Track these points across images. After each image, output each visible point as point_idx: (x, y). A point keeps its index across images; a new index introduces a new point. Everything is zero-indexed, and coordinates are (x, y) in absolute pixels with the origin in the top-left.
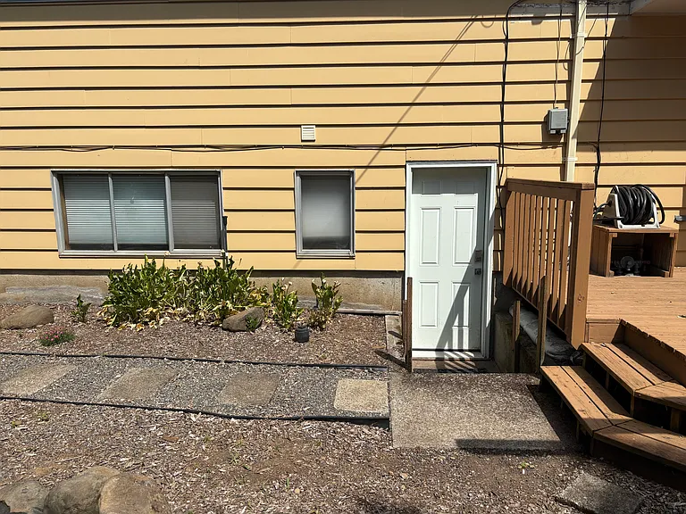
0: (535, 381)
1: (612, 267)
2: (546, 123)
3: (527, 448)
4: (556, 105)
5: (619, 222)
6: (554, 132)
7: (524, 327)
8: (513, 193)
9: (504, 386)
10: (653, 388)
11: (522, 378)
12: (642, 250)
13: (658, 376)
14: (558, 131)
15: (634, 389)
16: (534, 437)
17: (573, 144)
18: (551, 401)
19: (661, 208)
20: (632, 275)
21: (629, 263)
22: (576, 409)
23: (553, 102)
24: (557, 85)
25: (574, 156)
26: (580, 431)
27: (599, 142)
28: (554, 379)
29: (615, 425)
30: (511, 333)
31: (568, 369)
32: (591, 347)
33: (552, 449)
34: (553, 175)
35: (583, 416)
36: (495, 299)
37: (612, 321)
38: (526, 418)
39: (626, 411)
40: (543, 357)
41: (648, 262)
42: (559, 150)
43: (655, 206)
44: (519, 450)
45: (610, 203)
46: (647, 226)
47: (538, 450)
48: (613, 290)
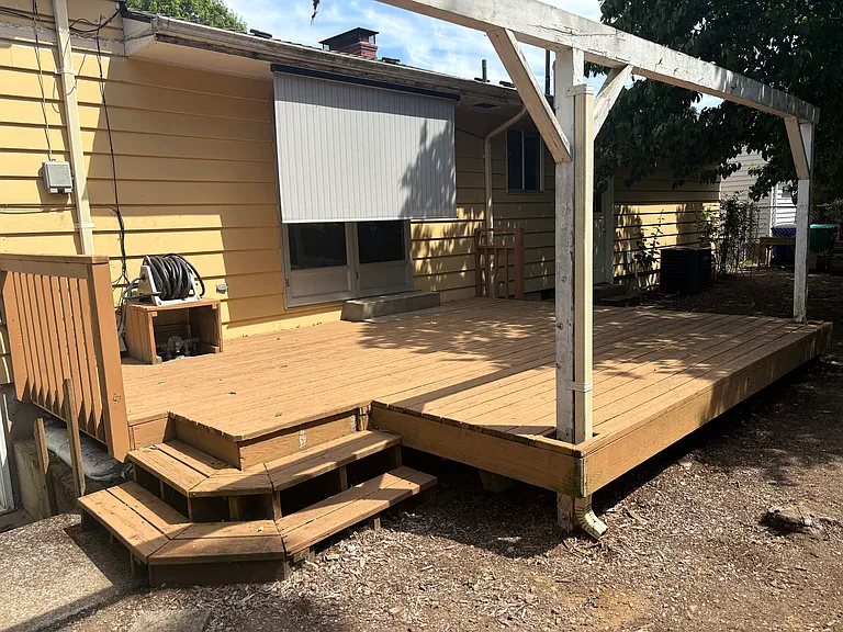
0: (76, 519)
1: (159, 352)
2: (42, 178)
3: (68, 614)
4: (53, 156)
5: (157, 298)
6: (56, 191)
7: (57, 451)
8: (10, 273)
9: (31, 541)
10: (207, 481)
11: (59, 523)
12: (189, 327)
13: (213, 466)
14: (61, 190)
15: (187, 489)
16: (79, 594)
17: (84, 206)
18: (97, 538)
19: (199, 278)
20: (183, 357)
21: (177, 344)
22: (126, 538)
23: (48, 152)
24: (50, 131)
25: (89, 222)
26: (135, 562)
27: (117, 205)
28: (96, 509)
29: (172, 539)
30: (38, 465)
31: (116, 490)
32: (140, 455)
33: (102, 600)
34: (65, 247)
35: (134, 543)
36: (10, 423)
37: (159, 417)
38: (65, 573)
39: (185, 517)
40: (83, 485)
41: (197, 340)
42: (68, 214)
43: (192, 277)
44: (58, 621)
45: (144, 278)
46: (188, 300)
47: (84, 610)
48: (160, 380)
